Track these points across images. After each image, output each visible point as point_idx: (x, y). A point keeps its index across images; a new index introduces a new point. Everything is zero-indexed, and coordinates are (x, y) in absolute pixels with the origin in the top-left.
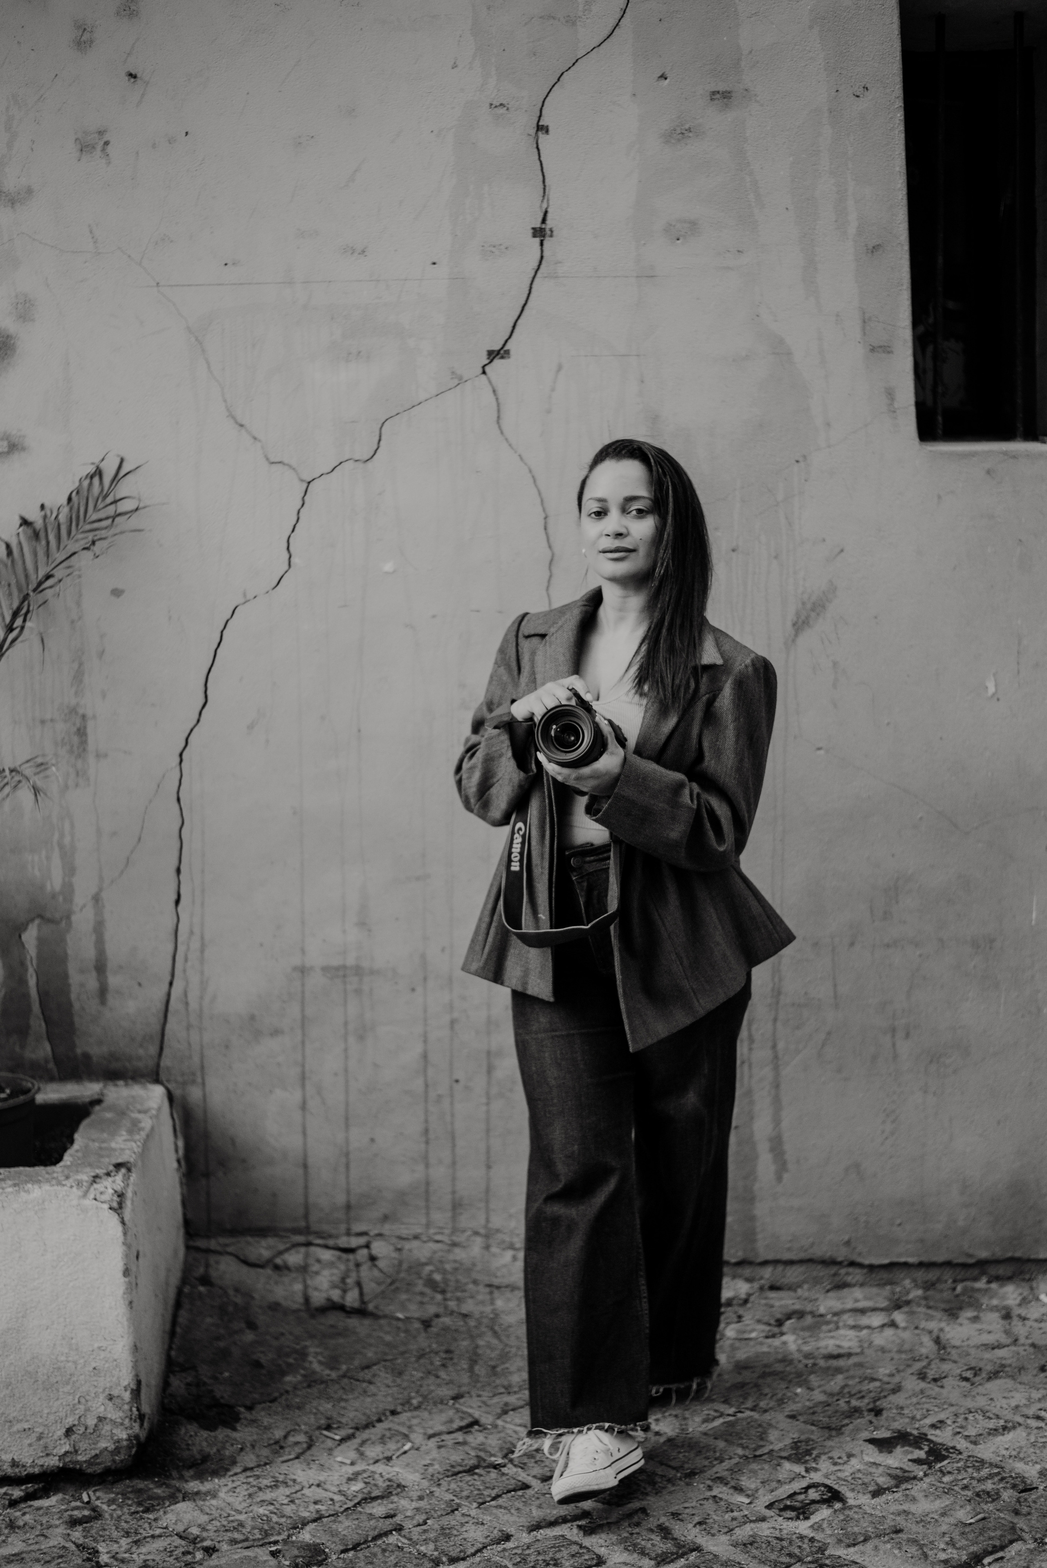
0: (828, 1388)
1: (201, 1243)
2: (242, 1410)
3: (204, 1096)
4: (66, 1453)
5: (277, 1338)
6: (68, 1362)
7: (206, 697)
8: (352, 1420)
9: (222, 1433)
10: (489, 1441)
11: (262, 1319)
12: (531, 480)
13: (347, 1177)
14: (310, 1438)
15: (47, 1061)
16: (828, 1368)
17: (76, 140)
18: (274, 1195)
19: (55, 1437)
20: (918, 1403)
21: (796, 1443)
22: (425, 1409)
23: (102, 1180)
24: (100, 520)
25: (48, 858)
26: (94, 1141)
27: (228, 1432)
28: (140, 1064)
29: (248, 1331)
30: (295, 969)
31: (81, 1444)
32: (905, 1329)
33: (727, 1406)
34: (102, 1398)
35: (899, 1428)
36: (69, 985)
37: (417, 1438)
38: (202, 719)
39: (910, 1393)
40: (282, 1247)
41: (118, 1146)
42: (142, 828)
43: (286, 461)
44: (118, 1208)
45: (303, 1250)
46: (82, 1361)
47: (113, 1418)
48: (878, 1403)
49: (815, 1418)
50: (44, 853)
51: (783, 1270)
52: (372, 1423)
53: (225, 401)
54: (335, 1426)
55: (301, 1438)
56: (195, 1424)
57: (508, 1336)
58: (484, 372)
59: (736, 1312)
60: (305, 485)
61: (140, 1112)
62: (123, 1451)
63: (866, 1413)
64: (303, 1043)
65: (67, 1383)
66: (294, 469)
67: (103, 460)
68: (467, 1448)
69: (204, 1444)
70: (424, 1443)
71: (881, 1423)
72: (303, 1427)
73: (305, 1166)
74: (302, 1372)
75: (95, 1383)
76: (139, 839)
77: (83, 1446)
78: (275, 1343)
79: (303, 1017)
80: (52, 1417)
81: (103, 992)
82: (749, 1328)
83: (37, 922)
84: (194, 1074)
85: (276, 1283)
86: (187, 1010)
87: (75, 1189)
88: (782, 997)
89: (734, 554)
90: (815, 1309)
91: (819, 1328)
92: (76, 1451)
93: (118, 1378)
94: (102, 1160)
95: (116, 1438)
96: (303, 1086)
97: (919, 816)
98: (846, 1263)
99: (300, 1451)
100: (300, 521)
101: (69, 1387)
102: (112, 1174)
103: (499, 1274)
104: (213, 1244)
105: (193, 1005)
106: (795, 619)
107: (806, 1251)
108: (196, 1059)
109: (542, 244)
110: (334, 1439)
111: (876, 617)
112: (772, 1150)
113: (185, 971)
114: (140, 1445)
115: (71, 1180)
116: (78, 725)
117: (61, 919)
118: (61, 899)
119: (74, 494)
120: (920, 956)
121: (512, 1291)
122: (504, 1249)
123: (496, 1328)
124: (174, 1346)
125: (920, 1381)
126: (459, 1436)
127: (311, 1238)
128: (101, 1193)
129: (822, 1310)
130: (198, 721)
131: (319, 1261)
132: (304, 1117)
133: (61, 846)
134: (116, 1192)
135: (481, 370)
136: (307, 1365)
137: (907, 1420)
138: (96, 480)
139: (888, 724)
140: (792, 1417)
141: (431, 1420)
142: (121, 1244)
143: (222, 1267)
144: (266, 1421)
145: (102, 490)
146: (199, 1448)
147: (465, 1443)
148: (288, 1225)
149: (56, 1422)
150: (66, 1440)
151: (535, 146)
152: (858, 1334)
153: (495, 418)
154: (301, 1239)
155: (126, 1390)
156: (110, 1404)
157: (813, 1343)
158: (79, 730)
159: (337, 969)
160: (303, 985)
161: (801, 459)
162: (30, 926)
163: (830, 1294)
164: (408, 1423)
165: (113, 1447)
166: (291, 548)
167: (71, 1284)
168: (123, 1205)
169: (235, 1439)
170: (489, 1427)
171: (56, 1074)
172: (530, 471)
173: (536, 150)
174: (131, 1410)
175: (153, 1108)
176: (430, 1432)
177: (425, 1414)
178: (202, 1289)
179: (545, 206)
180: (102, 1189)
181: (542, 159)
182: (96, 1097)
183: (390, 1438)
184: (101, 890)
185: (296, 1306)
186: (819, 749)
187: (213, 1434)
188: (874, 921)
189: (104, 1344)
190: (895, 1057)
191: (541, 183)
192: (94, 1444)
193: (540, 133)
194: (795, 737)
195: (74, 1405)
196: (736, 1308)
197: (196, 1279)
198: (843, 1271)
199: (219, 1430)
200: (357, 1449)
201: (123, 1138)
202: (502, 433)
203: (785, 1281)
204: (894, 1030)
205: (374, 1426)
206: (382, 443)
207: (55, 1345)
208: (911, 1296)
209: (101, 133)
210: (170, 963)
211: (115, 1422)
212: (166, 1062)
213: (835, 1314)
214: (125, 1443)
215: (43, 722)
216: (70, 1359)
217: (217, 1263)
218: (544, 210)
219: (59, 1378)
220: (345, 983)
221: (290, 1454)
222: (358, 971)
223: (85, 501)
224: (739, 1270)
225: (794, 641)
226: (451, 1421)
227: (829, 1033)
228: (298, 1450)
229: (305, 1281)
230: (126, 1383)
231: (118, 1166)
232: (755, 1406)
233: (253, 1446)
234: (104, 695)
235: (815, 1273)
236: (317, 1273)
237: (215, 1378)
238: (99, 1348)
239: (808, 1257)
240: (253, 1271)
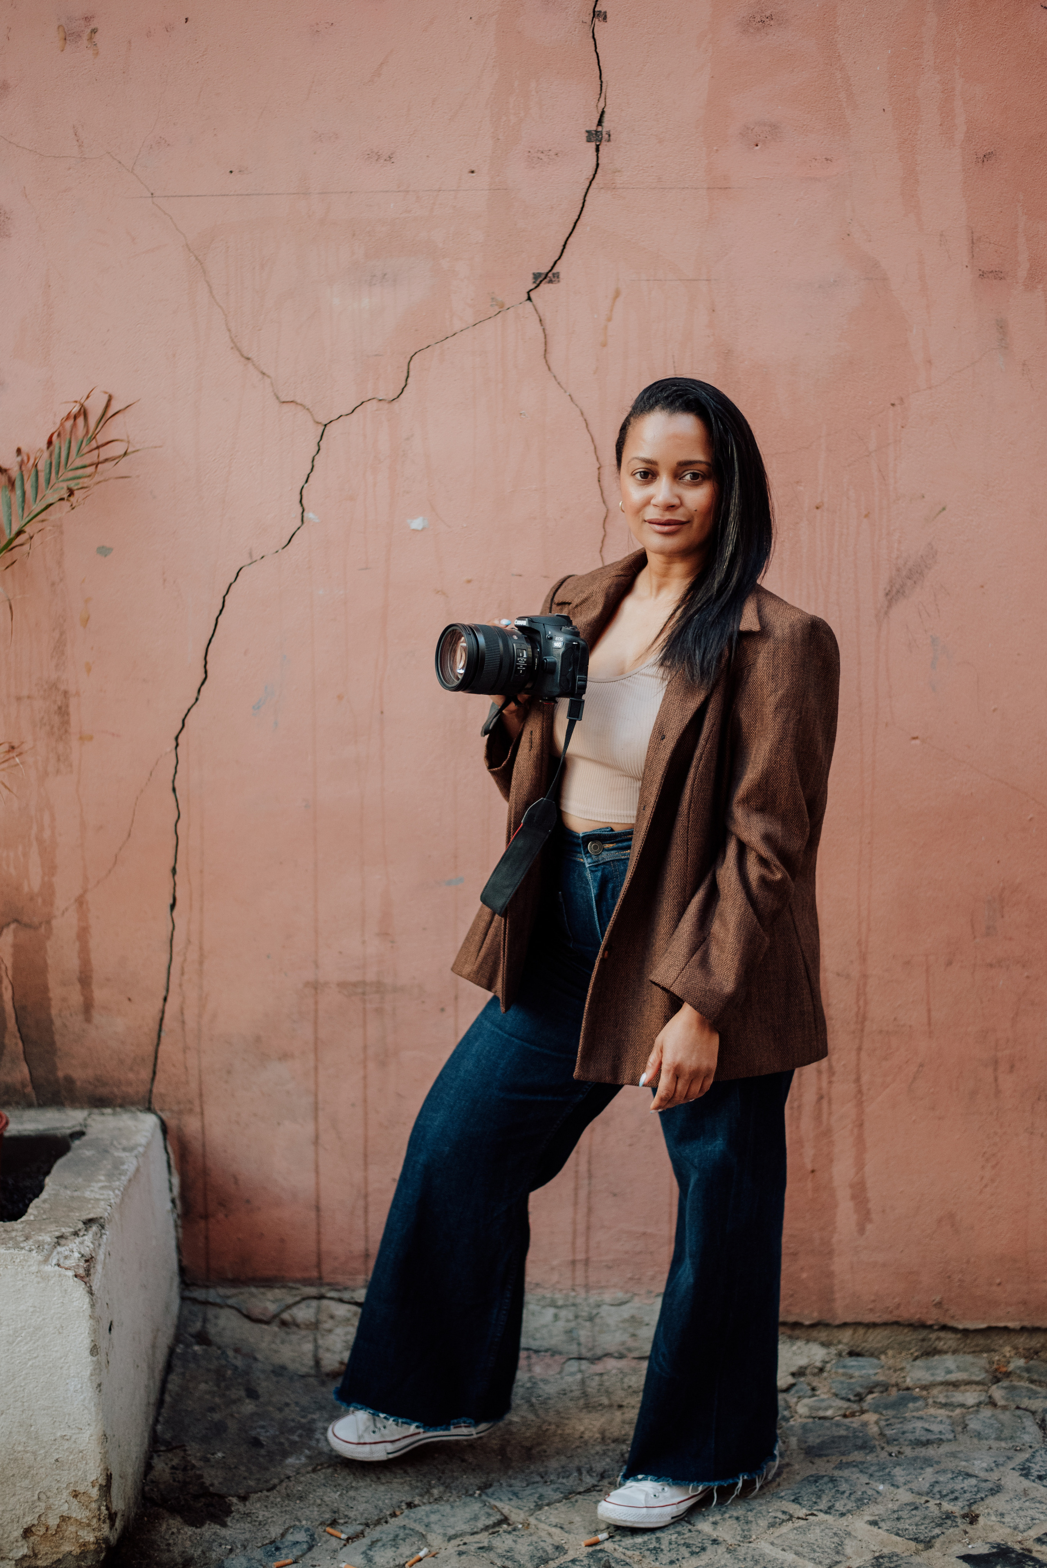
0: (915, 1486)
1: (199, 1294)
2: (234, 1500)
3: (203, 1127)
4: (25, 1557)
5: (280, 1410)
6: (27, 1452)
7: (206, 672)
8: (362, 1514)
9: (209, 1530)
10: (519, 1547)
11: (264, 1386)
12: (584, 425)
13: (366, 1222)
14: (312, 1536)
15: (24, 1086)
16: (915, 1459)
17: (59, 27)
18: (282, 1241)
19: (12, 1538)
20: (1021, 1508)
21: (877, 1558)
22: (448, 1501)
23: (69, 1242)
24: (84, 467)
25: (25, 855)
26: (66, 1187)
27: (217, 1528)
28: (131, 1090)
29: (247, 1401)
30: (307, 984)
31: (41, 1547)
32: (1005, 1408)
33: (797, 1506)
34: (65, 1494)
35: (999, 1541)
36: (49, 999)
37: (436, 1539)
38: (200, 698)
39: (1012, 1495)
40: (290, 1300)
41: (92, 1196)
42: (133, 821)
43: (299, 401)
44: (85, 1276)
45: (314, 1303)
46: (42, 1451)
47: (79, 1518)
48: (974, 1507)
49: (901, 1525)
50: (20, 848)
51: (865, 1333)
52: (385, 1517)
53: (229, 330)
54: (342, 1521)
55: (301, 1537)
56: (179, 1519)
57: (547, 1410)
58: (529, 299)
59: (809, 1384)
60: (323, 427)
61: (124, 1149)
62: (90, 1556)
63: (959, 1520)
64: (316, 1068)
65: (26, 1477)
66: (308, 409)
67: (88, 397)
68: (492, 1555)
69: (188, 1543)
70: (443, 1546)
71: (978, 1533)
72: (304, 1522)
73: (318, 1209)
74: (307, 1452)
75: (58, 1478)
76: (129, 835)
77: (43, 1549)
78: (278, 1416)
79: (316, 1039)
80: (7, 1516)
81: (88, 1007)
82: (824, 1404)
83: (13, 926)
84: (190, 1102)
85: (283, 1342)
86: (183, 1030)
87: (34, 1253)
88: (867, 1023)
89: (819, 511)
90: (900, 1380)
91: (906, 1405)
92: (35, 1555)
93: (85, 1472)
94: (71, 1214)
95: (81, 1541)
96: (316, 1118)
97: (1029, 818)
98: (936, 1327)
99: (300, 1553)
100: (315, 469)
101: (27, 1481)
102: (81, 1234)
103: (538, 1335)
104: (212, 1295)
105: (191, 1024)
106: (888, 588)
107: (891, 1312)
108: (194, 1085)
109: (597, 150)
110: (340, 1539)
111: (982, 587)
112: (854, 1197)
113: (181, 985)
114: (109, 1548)
115: (30, 1242)
116: (59, 703)
117: (40, 924)
118: (40, 900)
119: (55, 437)
120: (1028, 977)
121: (553, 1355)
122: (544, 1307)
123: (534, 1400)
124: (161, 1419)
125: (1022, 1478)
126: (484, 1539)
127: (324, 1290)
128: (66, 1257)
129: (909, 1382)
130: (197, 699)
131: (332, 1317)
132: (317, 1154)
133: (40, 841)
134: (83, 1256)
135: (526, 297)
136: (313, 1443)
137: (1008, 1530)
138: (81, 421)
139: (995, 710)
140: (874, 1523)
141: (453, 1516)
142: (88, 1318)
143: (222, 1322)
144: (262, 1514)
145: (87, 432)
146: (181, 1549)
147: (488, 1549)
148: (298, 1275)
149: (13, 1521)
150: (24, 1542)
151: (591, 35)
152: (951, 1414)
153: (542, 352)
154: (312, 1291)
155: (93, 1486)
156: (75, 1502)
157: (899, 1426)
158: (60, 708)
159: (355, 985)
160: (316, 1003)
161: (896, 402)
162: (5, 931)
163: (918, 1362)
164: (426, 1520)
165: (79, 1551)
166: (304, 501)
167: (30, 1363)
168: (92, 1271)
169: (224, 1538)
170: (520, 1526)
171: (34, 1099)
172: (582, 414)
173: (592, 40)
174: (99, 1509)
175: (140, 1145)
176: (451, 1532)
177: (447, 1508)
178: (196, 1348)
179: (601, 105)
180: (67, 1253)
181: (598, 50)
182: (78, 1129)
183: (404, 1540)
184: (85, 891)
185: (304, 1370)
186: (915, 738)
187: (198, 1531)
188: (975, 937)
189: (68, 1432)
190: (998, 1092)
191: (598, 78)
192: (56, 1547)
193: (596, 20)
194: (887, 725)
195: (33, 1502)
196: (810, 1378)
197: (192, 1336)
198: (933, 1336)
199: (207, 1526)
200: (364, 1553)
201: (100, 1184)
202: (549, 369)
203: (867, 1346)
204: (996, 1062)
205: (386, 1522)
206: (409, 379)
207: (10, 1433)
208: (1011, 1367)
209: (87, 19)
210: (165, 975)
211: (81, 1523)
212: (159, 1088)
213: (924, 1388)
214: (92, 1547)
215: (19, 699)
216: (28, 1449)
217: (216, 1317)
218: (600, 111)
219: (15, 1471)
220: (364, 1001)
221: (287, 1558)
222: (379, 987)
223: (67, 445)
224: (815, 1333)
225: (886, 613)
226: (476, 1518)
227: (921, 1065)
228: (296, 1552)
229: (315, 1340)
230: (94, 1478)
231: (89, 1222)
232: (830, 1508)
233: (244, 1547)
234: (89, 670)
235: (901, 1338)
236: (330, 1331)
237: (207, 1460)
238: (63, 1437)
239: (894, 1319)
240: (257, 1327)
